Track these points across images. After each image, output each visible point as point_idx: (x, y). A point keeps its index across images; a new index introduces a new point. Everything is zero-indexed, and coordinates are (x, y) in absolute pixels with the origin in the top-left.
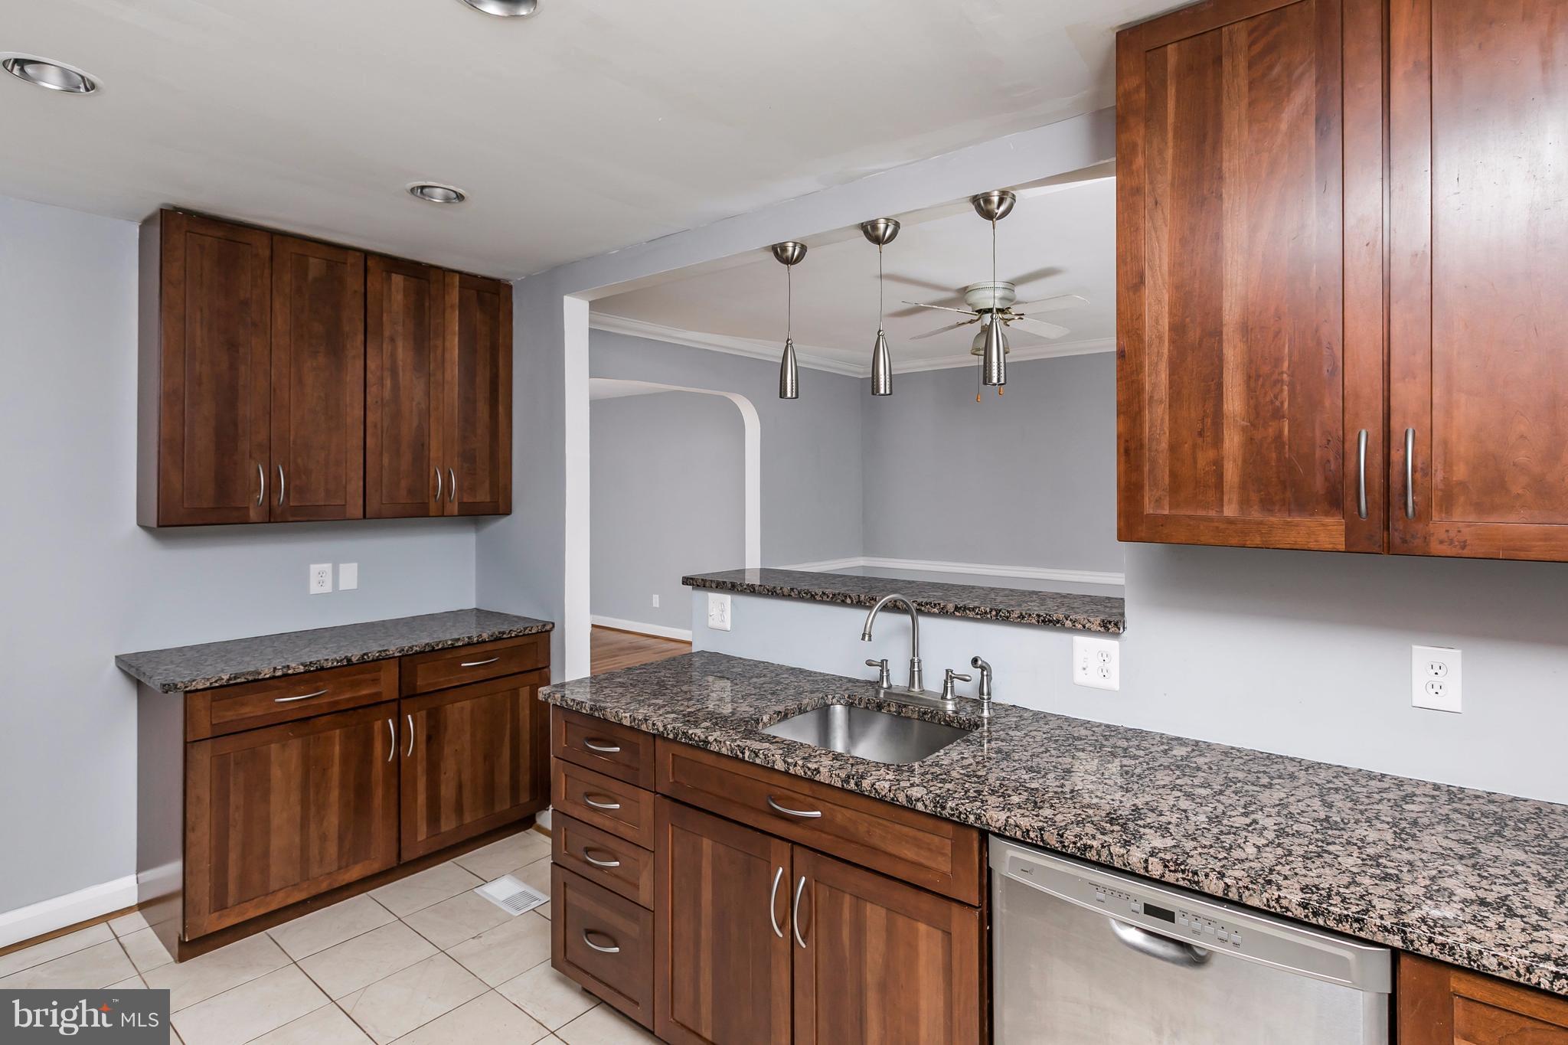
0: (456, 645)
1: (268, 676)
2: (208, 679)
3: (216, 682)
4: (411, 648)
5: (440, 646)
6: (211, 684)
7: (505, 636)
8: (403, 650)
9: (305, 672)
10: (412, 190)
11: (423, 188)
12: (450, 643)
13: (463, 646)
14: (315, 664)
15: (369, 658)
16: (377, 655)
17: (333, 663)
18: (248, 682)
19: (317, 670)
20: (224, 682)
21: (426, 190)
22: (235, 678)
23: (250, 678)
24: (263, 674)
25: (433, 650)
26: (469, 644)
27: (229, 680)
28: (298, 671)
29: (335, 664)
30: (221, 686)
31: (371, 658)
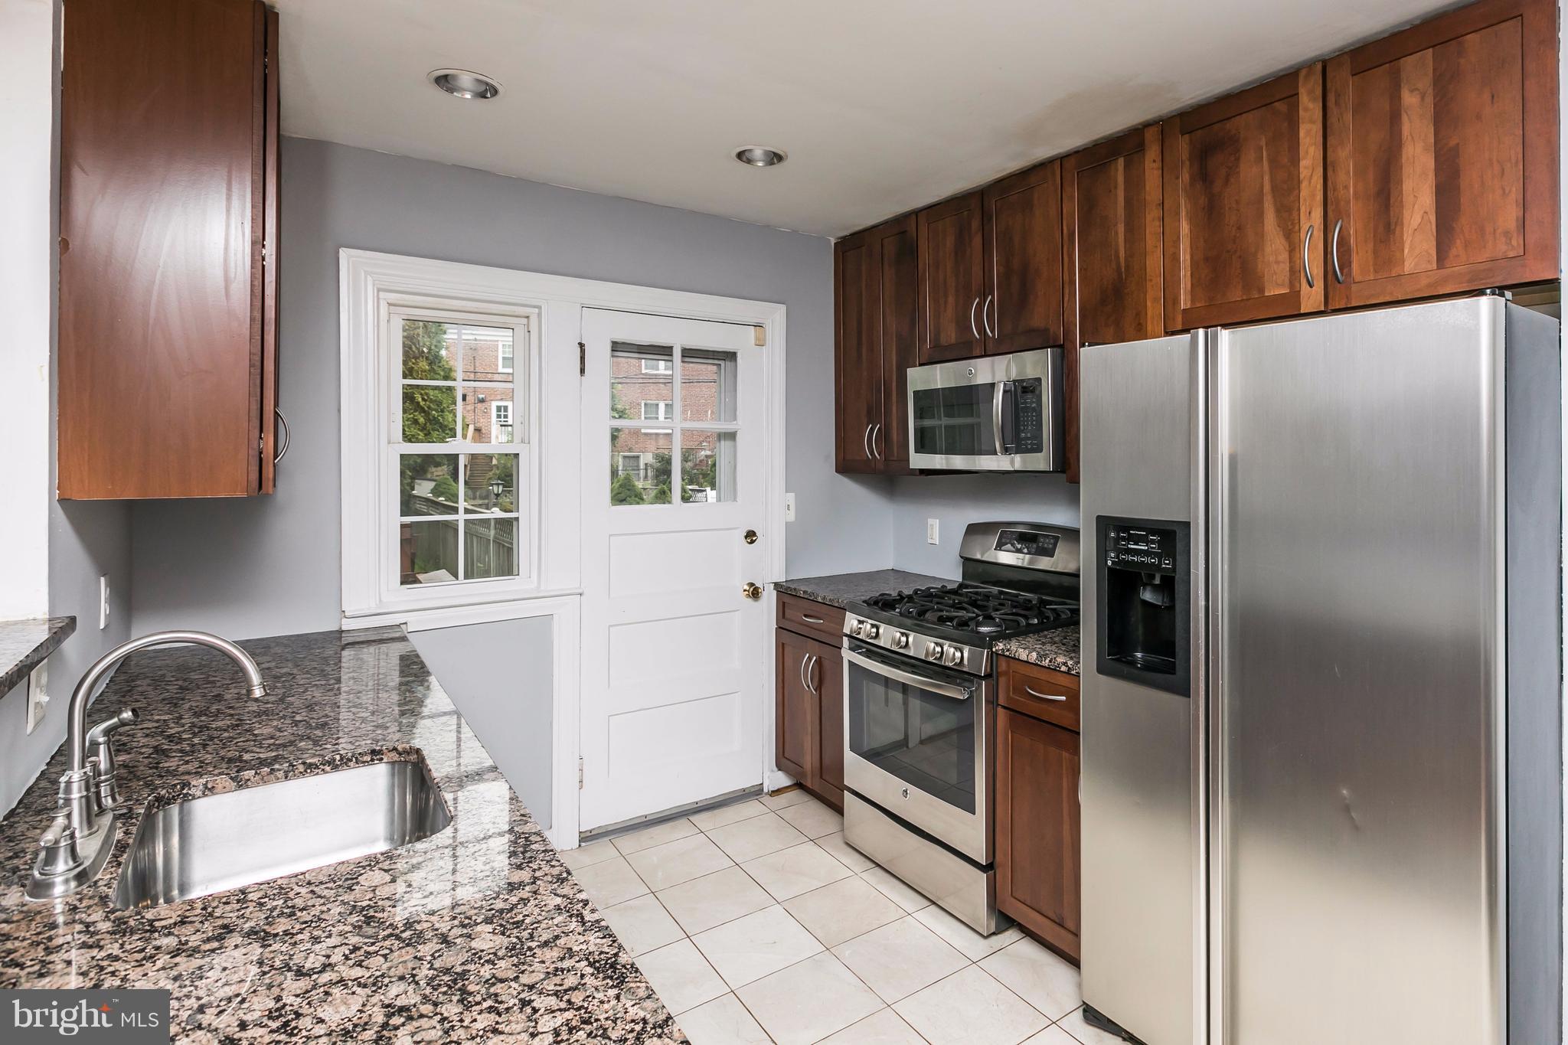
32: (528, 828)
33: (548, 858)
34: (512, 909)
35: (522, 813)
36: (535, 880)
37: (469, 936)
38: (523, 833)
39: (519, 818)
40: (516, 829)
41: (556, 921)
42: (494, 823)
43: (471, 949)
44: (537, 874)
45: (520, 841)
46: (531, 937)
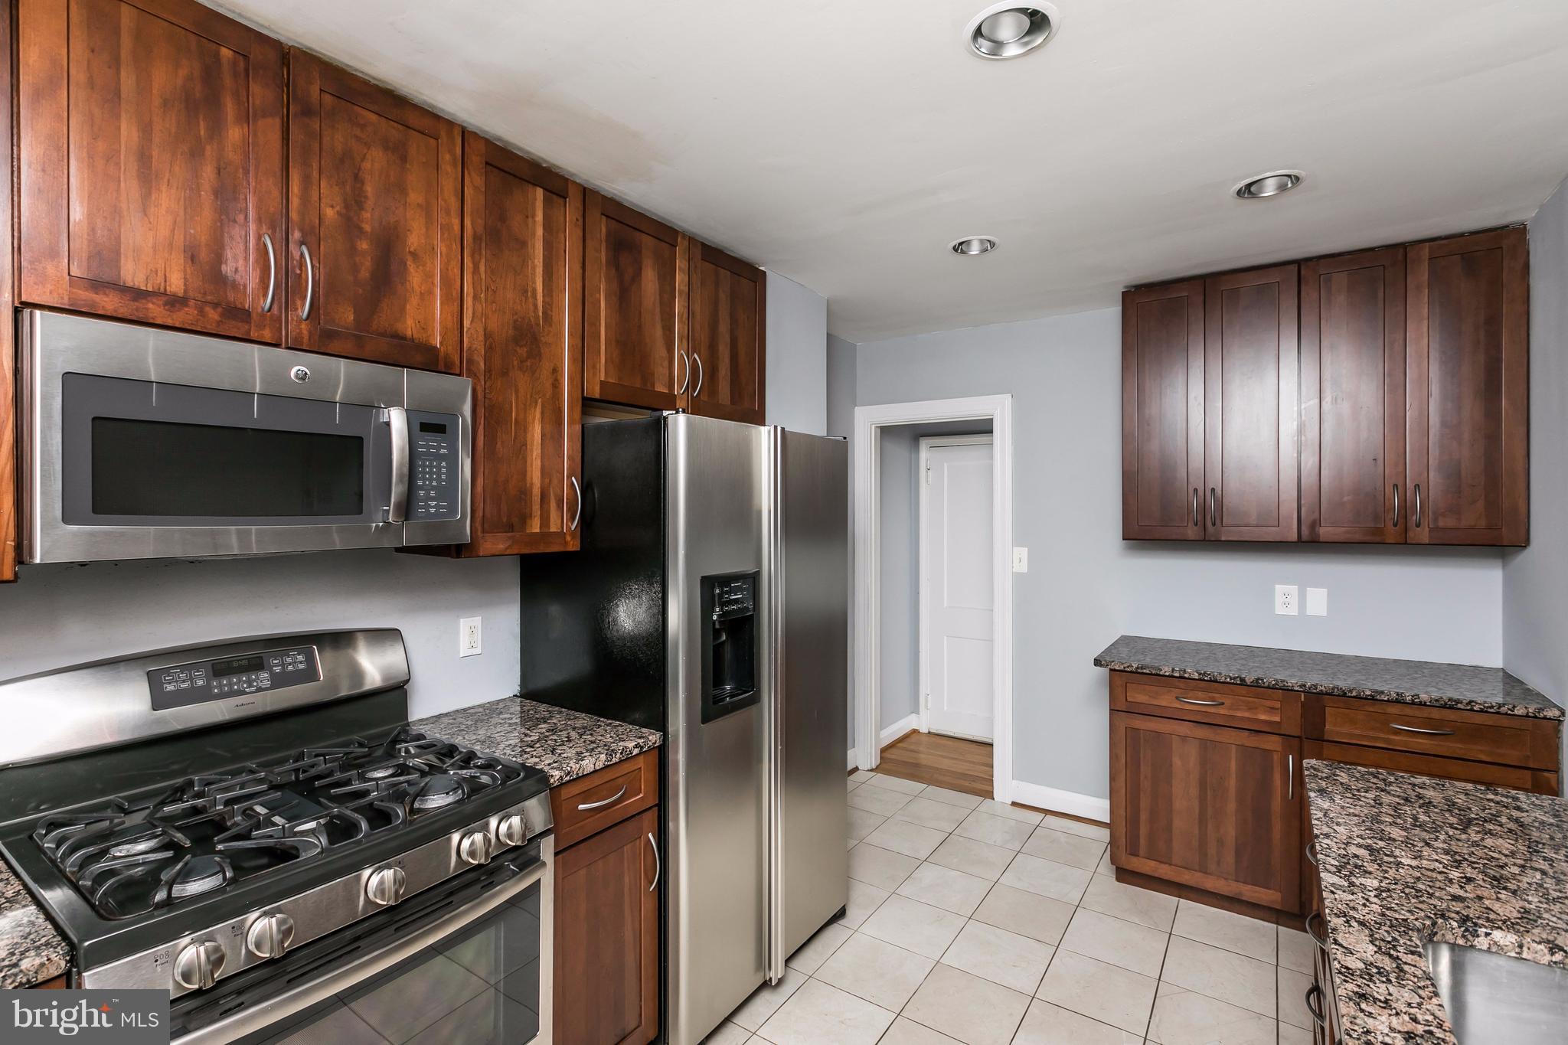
0: (1378, 697)
1: (1167, 674)
2: (1122, 664)
3: (1128, 667)
4: (1316, 686)
5: (1354, 694)
6: (1124, 668)
7: (1459, 706)
8: (1305, 686)
9: (1200, 680)
10: (1239, 193)
11: (1249, 186)
12: (1368, 693)
13: (1388, 701)
14: (1209, 674)
15: (1264, 683)
16: (1273, 682)
17: (1226, 679)
18: (1151, 674)
19: (1210, 681)
20: (1134, 669)
21: (1253, 189)
22: (1142, 668)
23: (1154, 672)
24: (1163, 671)
25: (1344, 695)
26: (1397, 701)
27: (1137, 668)
28: (1192, 676)
29: (1228, 680)
30: (1131, 672)
31: (1266, 684)
32: (1334, 879)
33: (1328, 850)
34: (1372, 837)
35: (1332, 895)
36: (1347, 844)
37: (1408, 838)
38: (1341, 877)
39: (1338, 891)
40: (1346, 884)
41: (1344, 820)
42: (1367, 900)
43: (1408, 833)
44: (1343, 846)
45: (1347, 873)
46: (1364, 821)
